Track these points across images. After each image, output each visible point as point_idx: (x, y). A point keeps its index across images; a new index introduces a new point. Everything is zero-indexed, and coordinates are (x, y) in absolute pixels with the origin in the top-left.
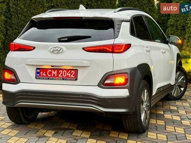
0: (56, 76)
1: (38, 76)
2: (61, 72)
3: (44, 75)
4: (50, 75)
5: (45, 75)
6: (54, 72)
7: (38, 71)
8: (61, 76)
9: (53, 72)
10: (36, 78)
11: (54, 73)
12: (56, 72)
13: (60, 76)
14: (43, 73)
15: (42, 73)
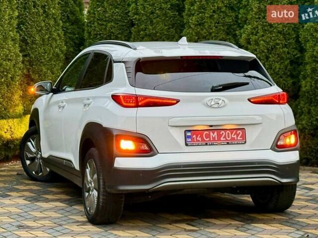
0: (216, 139)
1: (190, 142)
2: (223, 133)
3: (198, 139)
4: (208, 139)
5: (200, 139)
6: (213, 133)
7: (189, 134)
8: (224, 139)
9: (211, 134)
10: (187, 145)
11: (214, 136)
12: (216, 133)
13: (222, 139)
14: (197, 137)
15: (194, 136)
